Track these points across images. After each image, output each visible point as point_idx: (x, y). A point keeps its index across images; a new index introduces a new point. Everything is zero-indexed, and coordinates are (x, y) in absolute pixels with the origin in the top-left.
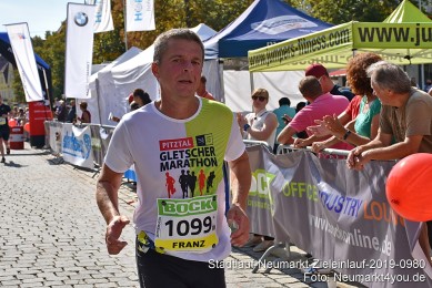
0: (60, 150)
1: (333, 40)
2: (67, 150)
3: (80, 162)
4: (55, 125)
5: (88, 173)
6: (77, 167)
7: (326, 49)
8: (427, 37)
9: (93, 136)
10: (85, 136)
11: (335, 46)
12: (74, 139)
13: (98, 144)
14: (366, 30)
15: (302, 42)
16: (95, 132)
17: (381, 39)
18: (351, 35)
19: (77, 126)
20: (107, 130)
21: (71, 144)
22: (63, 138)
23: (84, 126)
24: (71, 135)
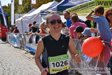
0: (10, 42)
1: (90, 5)
2: (12, 42)
3: (16, 45)
4: (9, 34)
5: (18, 49)
6: (15, 47)
7: (88, 8)
10: (18, 37)
11: (91, 7)
13: (21, 40)
14: (100, 2)
15: (81, 6)
16: (20, 36)
17: (105, 5)
18: (95, 4)
19: (15, 34)
20: (24, 35)
21: (13, 40)
22: (11, 38)
23: (17, 34)
24: (13, 37)
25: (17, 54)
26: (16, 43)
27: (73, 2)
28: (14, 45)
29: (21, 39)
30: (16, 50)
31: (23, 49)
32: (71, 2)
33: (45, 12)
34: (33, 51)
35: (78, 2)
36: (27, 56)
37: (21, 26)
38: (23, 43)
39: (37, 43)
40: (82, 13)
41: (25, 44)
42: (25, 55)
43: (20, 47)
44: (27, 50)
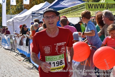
1: (81, 8)
2: (3, 43)
3: (7, 47)
5: (9, 51)
6: (6, 49)
7: (79, 11)
8: (110, 7)
9: (11, 39)
10: (8, 39)
11: (81, 10)
12: (5, 40)
13: (12, 42)
14: (90, 5)
16: (11, 38)
17: (95, 8)
18: (85, 6)
20: (15, 37)
21: (4, 41)
22: (2, 39)
23: (8, 35)
24: (4, 38)
25: (7, 56)
26: (6, 44)
27: (64, 4)
29: (12, 40)
30: (7, 52)
31: (14, 51)
32: (62, 4)
33: (36, 14)
34: (23, 53)
35: (70, 3)
36: (18, 58)
37: (12, 27)
38: (14, 45)
39: (27, 45)
40: (73, 15)
41: (16, 46)
42: (15, 57)
43: (10, 49)
44: (18, 52)
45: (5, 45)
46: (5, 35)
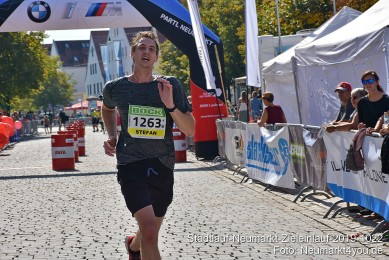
0: (242, 163)
3: (273, 179)
4: (233, 127)
5: (286, 196)
6: (269, 187)
9: (292, 141)
10: (281, 141)
12: (264, 146)
13: (301, 154)
16: (295, 136)
19: (268, 128)
20: (313, 133)
21: (259, 152)
22: (246, 145)
24: (259, 141)
26: (270, 166)
28: (264, 177)
29: (302, 148)
30: (279, 199)
31: (311, 197)
34: (364, 204)
38: (311, 170)
41: (323, 172)
42: (325, 221)
43: (292, 186)
44: (334, 200)
45: (266, 170)
46: (261, 125)
